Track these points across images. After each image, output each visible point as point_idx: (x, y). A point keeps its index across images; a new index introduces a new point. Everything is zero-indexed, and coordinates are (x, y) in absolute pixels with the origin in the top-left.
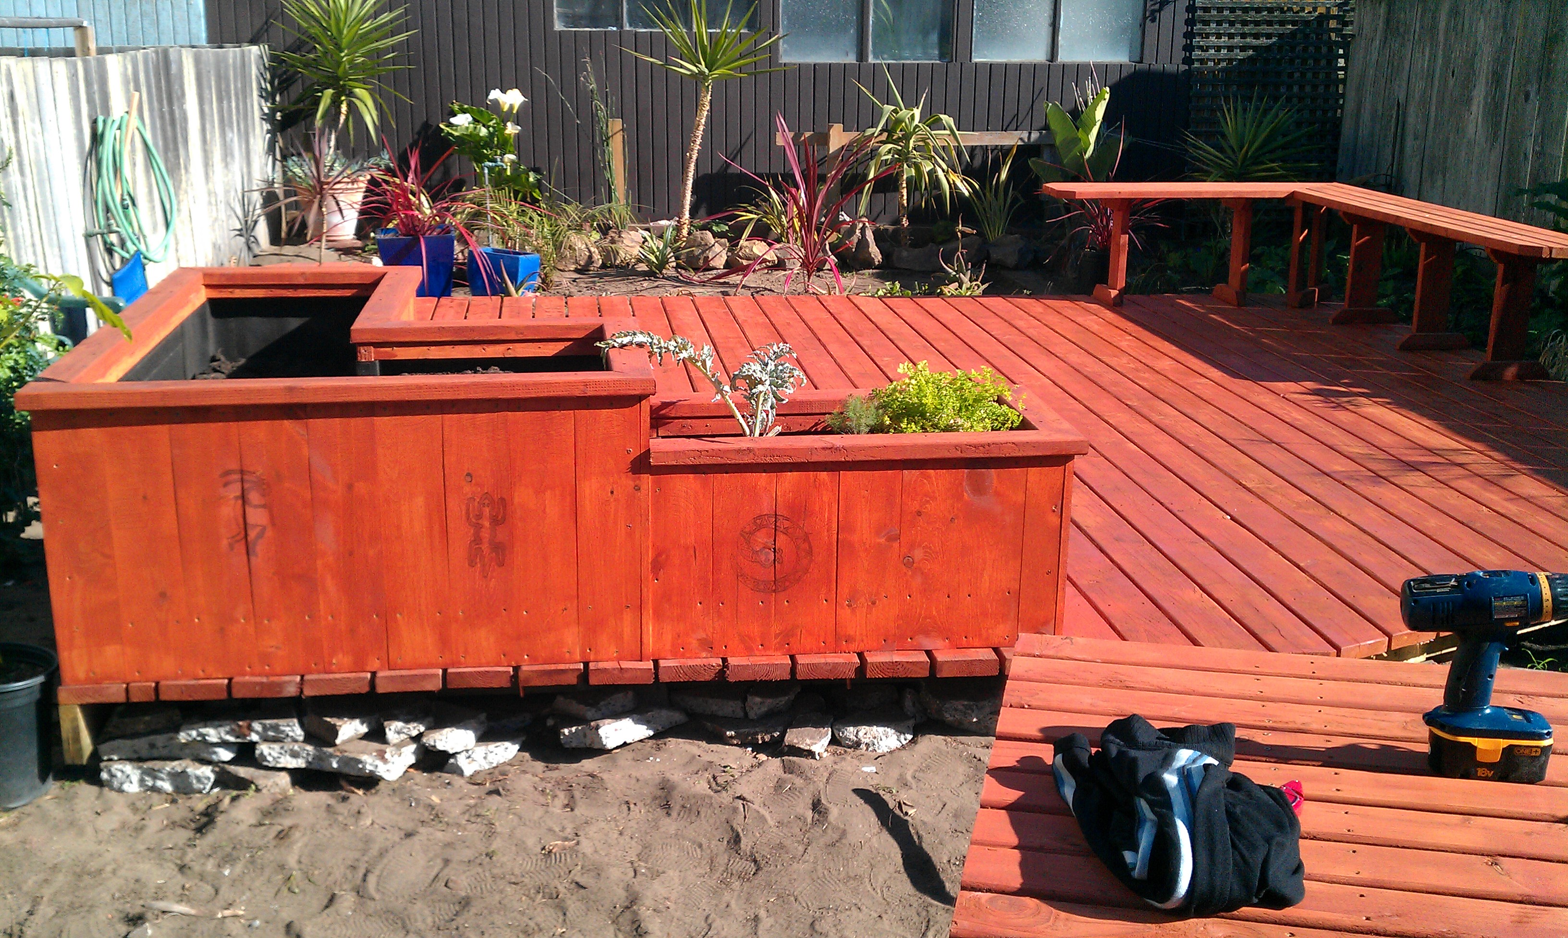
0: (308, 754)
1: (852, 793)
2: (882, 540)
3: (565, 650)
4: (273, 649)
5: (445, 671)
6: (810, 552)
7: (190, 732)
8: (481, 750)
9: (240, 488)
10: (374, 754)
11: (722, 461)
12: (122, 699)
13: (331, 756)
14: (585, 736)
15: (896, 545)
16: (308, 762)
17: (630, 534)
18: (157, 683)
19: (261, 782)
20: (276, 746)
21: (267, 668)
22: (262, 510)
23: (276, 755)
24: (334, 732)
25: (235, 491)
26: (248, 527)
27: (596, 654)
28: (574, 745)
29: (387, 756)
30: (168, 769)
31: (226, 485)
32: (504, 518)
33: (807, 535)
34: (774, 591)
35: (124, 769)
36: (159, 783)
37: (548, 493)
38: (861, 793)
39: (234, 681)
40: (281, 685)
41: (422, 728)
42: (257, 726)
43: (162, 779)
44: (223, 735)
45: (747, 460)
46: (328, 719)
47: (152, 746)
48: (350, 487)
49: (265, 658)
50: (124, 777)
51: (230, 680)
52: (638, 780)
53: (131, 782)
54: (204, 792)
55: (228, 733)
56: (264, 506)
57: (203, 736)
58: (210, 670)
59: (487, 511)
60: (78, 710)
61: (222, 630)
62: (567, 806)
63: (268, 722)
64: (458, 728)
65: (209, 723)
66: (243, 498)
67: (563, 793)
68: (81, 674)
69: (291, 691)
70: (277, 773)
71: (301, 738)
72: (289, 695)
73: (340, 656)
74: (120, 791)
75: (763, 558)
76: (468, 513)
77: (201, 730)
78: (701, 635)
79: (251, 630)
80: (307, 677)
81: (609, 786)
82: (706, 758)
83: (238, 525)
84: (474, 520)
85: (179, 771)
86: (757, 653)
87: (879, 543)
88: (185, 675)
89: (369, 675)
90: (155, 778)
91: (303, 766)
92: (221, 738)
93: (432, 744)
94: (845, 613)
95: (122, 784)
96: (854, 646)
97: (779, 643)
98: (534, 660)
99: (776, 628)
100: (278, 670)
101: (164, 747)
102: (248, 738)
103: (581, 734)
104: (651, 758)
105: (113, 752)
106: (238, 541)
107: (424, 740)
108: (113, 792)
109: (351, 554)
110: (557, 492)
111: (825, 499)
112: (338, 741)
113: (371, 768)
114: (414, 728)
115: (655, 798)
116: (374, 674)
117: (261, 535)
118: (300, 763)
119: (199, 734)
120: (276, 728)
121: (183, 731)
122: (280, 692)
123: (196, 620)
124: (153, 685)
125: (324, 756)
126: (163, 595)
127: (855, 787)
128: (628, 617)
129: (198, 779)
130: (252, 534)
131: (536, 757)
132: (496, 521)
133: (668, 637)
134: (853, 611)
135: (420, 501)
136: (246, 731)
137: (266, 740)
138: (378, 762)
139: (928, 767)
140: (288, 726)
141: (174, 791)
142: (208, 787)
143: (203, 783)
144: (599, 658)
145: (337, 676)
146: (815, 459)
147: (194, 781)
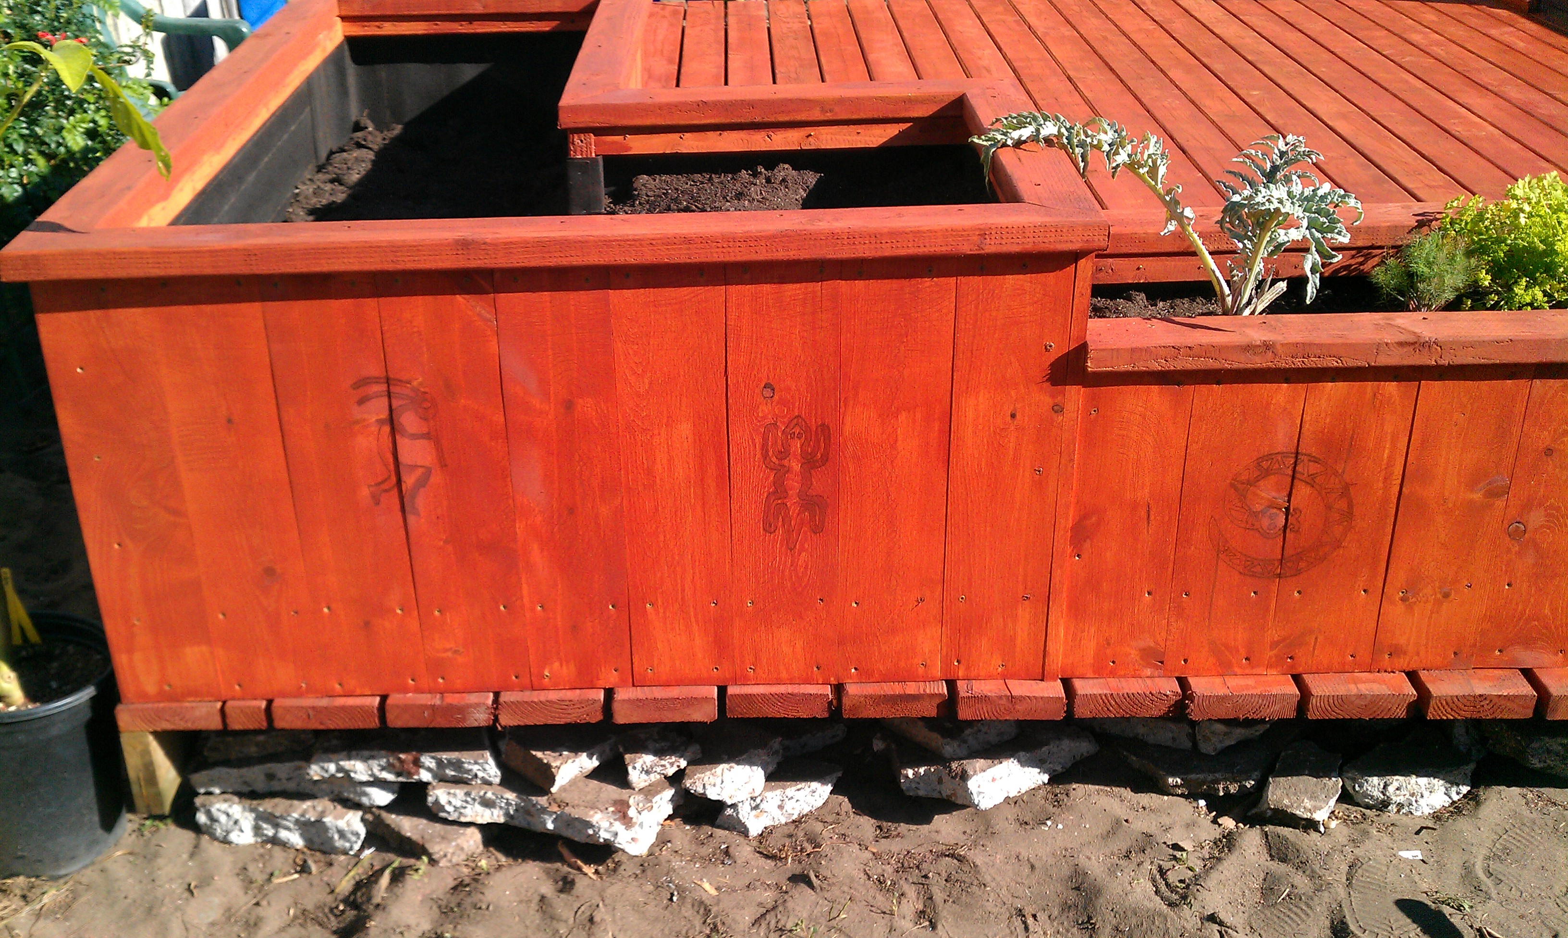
0: (508, 804)
1: (1395, 908)
2: (1477, 496)
3: (918, 661)
4: (449, 654)
5: (722, 690)
6: (1349, 515)
7: (326, 765)
8: (774, 796)
9: (387, 403)
10: (611, 809)
11: (1216, 365)
12: (215, 724)
13: (544, 810)
14: (940, 781)
15: (1500, 503)
16: (507, 814)
17: (1039, 485)
18: (270, 702)
19: (436, 849)
20: (460, 792)
21: (441, 680)
22: (423, 442)
23: (459, 804)
24: (547, 776)
25: (377, 410)
26: (401, 467)
27: (968, 668)
28: (921, 793)
29: (632, 812)
30: (295, 815)
31: (361, 402)
32: (825, 459)
33: (1347, 486)
34: (1279, 576)
35: (230, 811)
36: (283, 834)
37: (903, 416)
38: (1410, 908)
39: (389, 701)
40: (463, 710)
41: (683, 763)
42: (428, 760)
43: (288, 829)
44: (376, 771)
45: (1259, 362)
46: (539, 754)
47: (271, 777)
48: (569, 405)
49: (436, 667)
50: (231, 823)
51: (384, 698)
52: (1033, 867)
53: (242, 831)
54: (352, 853)
55: (383, 769)
56: (427, 436)
57: (347, 773)
58: (352, 684)
59: (796, 446)
60: (151, 738)
61: (367, 624)
62: (922, 914)
63: (445, 756)
64: (738, 763)
65: (354, 753)
66: (391, 420)
67: (913, 887)
68: (151, 688)
69: (480, 718)
70: (461, 830)
71: (497, 780)
72: (476, 724)
73: (556, 665)
74: (225, 841)
75: (1265, 522)
76: (764, 446)
77: (342, 763)
78: (1147, 642)
79: (414, 625)
80: (505, 697)
81: (988, 879)
82: (1141, 824)
83: (386, 465)
84: (774, 459)
85: (313, 819)
86: (1237, 670)
87: (1471, 501)
88: (311, 690)
89: (601, 695)
90: (276, 826)
91: (502, 820)
92: (372, 775)
93: (700, 790)
94: (1395, 611)
95: (228, 832)
96: (1404, 662)
97: (1276, 656)
98: (865, 676)
99: (1273, 633)
100: (458, 684)
101: (289, 779)
102: (416, 777)
103: (934, 778)
104: (1049, 823)
105: (212, 782)
106: (386, 491)
107: (688, 783)
108: (216, 843)
109: (572, 510)
110: (919, 416)
111: (1389, 428)
112: (554, 790)
113: (607, 836)
114: (672, 764)
115: (1066, 907)
116: (609, 693)
117: (423, 482)
118: (496, 816)
119: (340, 769)
120: (457, 765)
121: (316, 762)
122: (464, 719)
123: (326, 610)
124: (264, 704)
125: (533, 810)
126: (270, 572)
127: (1399, 897)
128: (1025, 614)
129: (342, 834)
130: (409, 481)
131: (861, 807)
132: (810, 463)
133: (1090, 647)
134: (1410, 608)
135: (685, 429)
136: (413, 769)
137: (443, 780)
138: (618, 827)
139: (1507, 851)
140: (476, 763)
141: (306, 846)
142: (357, 847)
143: (349, 841)
144: (973, 674)
145: (553, 696)
146: (1384, 360)
147: (336, 837)
